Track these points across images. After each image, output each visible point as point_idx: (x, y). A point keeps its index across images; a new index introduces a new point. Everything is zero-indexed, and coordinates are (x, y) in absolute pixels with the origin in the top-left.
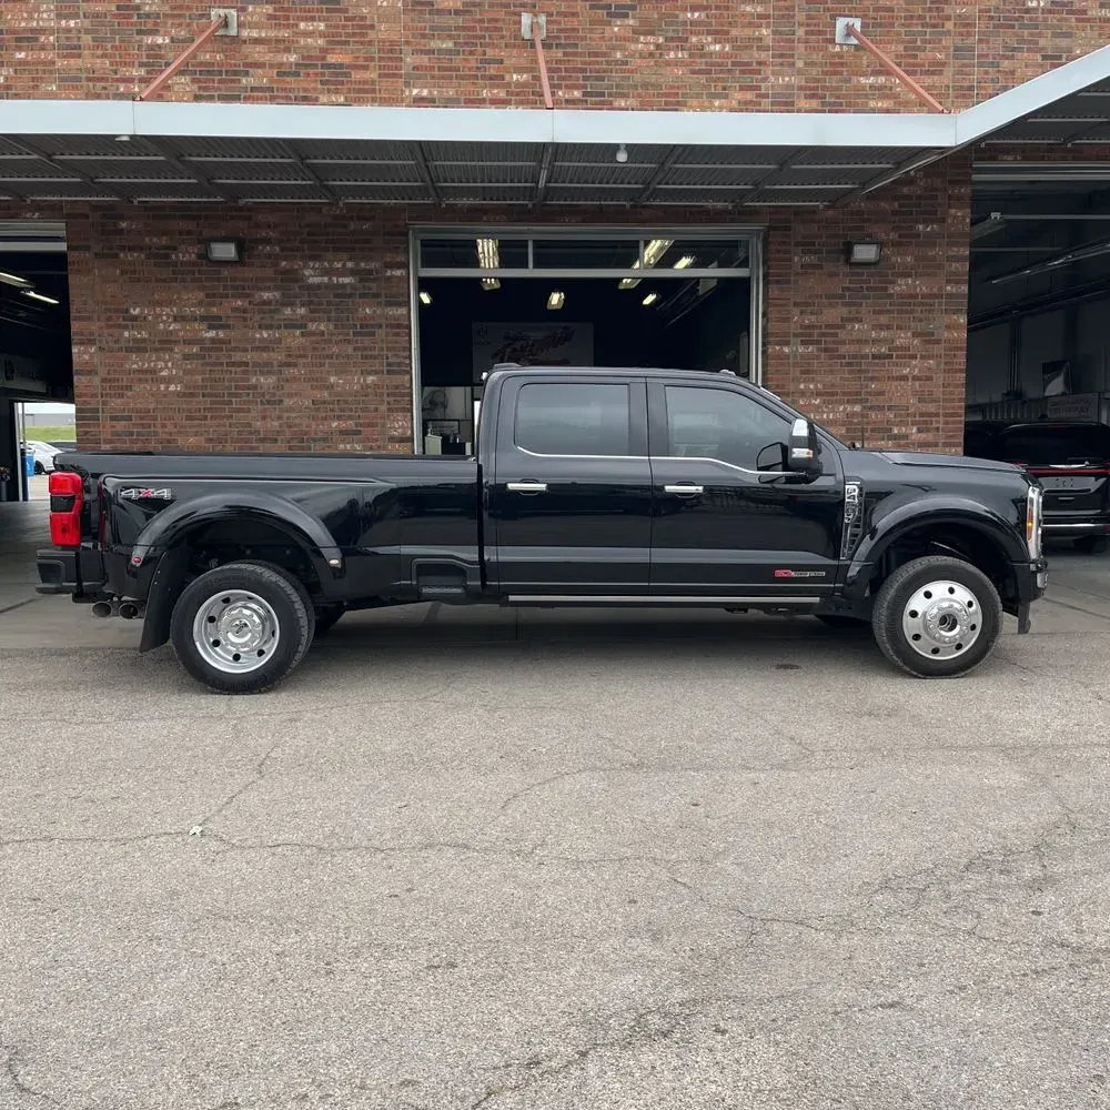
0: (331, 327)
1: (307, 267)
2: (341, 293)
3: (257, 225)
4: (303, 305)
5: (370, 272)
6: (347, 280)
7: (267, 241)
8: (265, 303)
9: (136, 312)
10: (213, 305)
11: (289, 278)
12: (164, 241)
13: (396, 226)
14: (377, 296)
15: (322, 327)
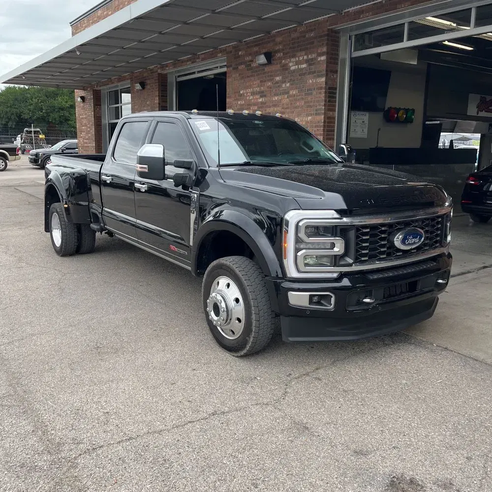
0: (297, 92)
1: (290, 62)
2: (302, 73)
3: (276, 44)
4: (289, 82)
5: (312, 60)
6: (304, 66)
7: (278, 51)
8: (277, 83)
9: (241, 92)
10: (261, 86)
11: (285, 68)
12: (250, 58)
13: (324, 31)
14: (314, 72)
15: (294, 93)
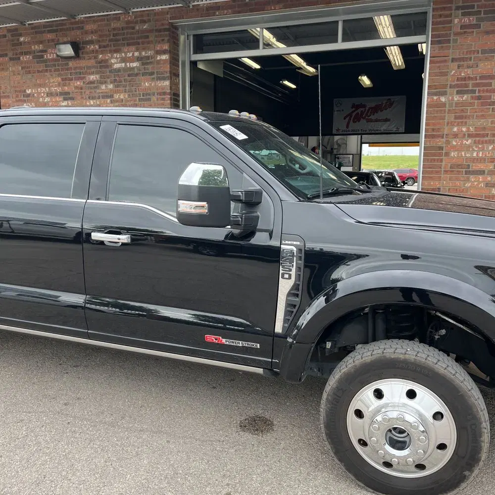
0: (127, 96)
1: (112, 57)
2: (132, 74)
3: (86, 33)
4: (111, 83)
5: (148, 58)
6: (135, 65)
7: (91, 42)
8: (92, 82)
9: (29, 91)
10: (64, 85)
11: (104, 65)
12: (41, 47)
13: (163, 25)
14: (152, 74)
15: (122, 97)
